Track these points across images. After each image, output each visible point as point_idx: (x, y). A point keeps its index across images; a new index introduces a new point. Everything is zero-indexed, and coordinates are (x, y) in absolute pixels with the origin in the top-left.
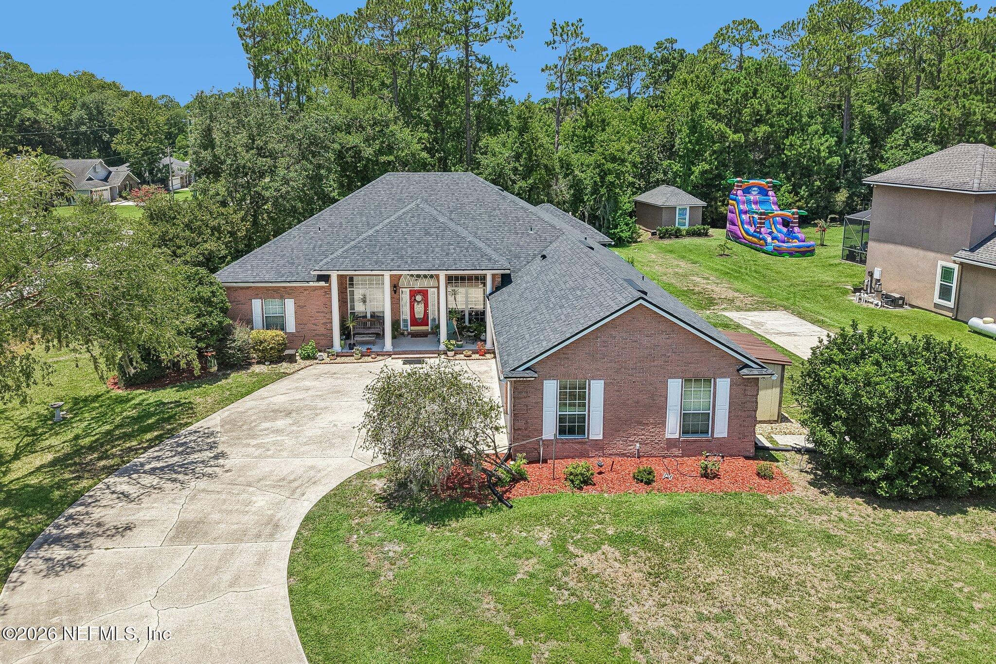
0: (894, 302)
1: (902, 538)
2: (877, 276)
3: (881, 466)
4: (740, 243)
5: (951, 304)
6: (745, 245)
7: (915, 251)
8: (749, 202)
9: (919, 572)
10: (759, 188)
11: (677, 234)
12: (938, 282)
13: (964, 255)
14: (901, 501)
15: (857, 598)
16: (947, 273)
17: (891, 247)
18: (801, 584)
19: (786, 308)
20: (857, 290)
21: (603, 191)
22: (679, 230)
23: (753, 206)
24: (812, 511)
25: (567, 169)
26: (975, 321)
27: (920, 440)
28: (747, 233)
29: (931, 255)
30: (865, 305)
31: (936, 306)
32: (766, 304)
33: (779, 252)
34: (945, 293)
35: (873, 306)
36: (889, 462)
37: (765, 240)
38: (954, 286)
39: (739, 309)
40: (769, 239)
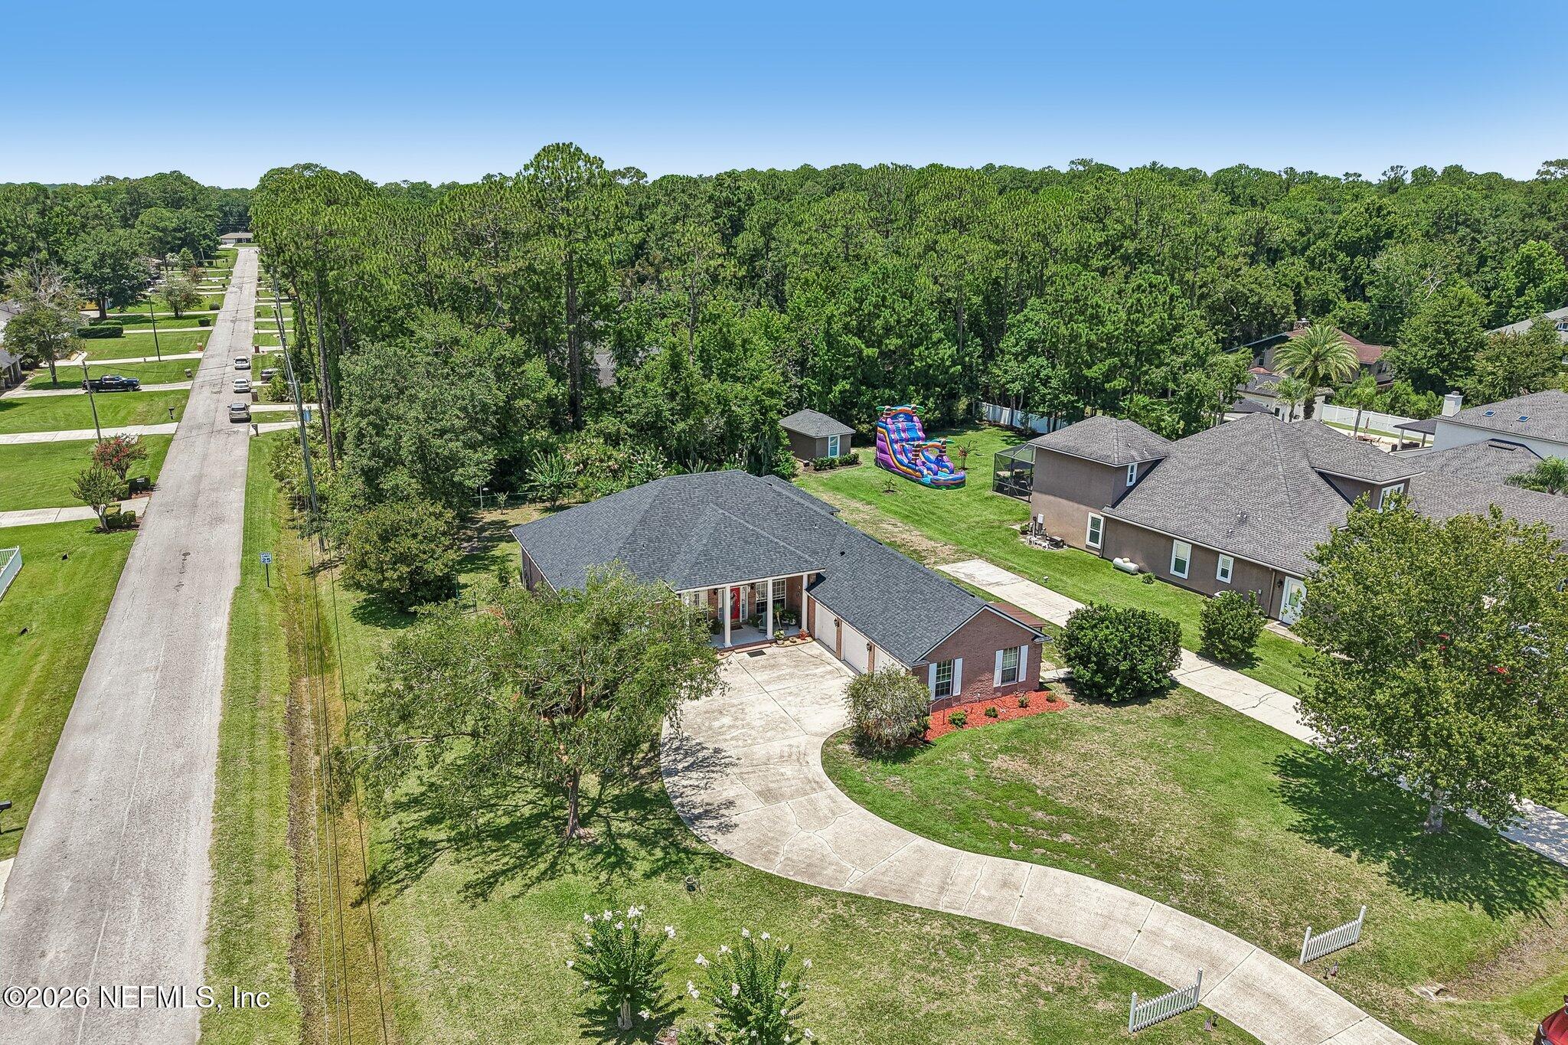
0: (1057, 544)
1: (1129, 722)
2: (1040, 520)
3: (1114, 685)
4: (893, 472)
5: (1098, 546)
6: (899, 474)
7: (1071, 503)
8: (898, 430)
9: (1142, 736)
10: (905, 414)
11: (832, 465)
12: (1089, 529)
13: (1107, 511)
14: (1123, 702)
15: (1123, 754)
16: (1095, 523)
17: (1052, 498)
18: (1097, 753)
19: (980, 557)
20: (1024, 533)
21: (766, 428)
22: (833, 461)
23: (903, 435)
24: (1084, 716)
25: (725, 406)
26: (1118, 561)
27: (1133, 669)
28: (901, 463)
29: (1084, 507)
30: (1035, 547)
31: (1087, 546)
32: (963, 554)
33: (936, 485)
34: (1094, 537)
35: (1041, 548)
36: (1118, 682)
37: (922, 473)
38: (1101, 532)
39: (947, 562)
40: (925, 472)
